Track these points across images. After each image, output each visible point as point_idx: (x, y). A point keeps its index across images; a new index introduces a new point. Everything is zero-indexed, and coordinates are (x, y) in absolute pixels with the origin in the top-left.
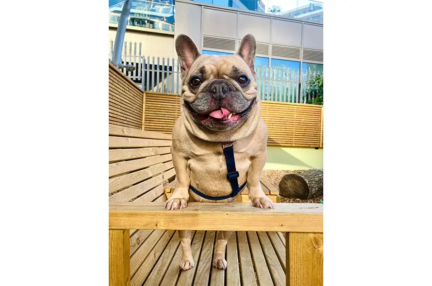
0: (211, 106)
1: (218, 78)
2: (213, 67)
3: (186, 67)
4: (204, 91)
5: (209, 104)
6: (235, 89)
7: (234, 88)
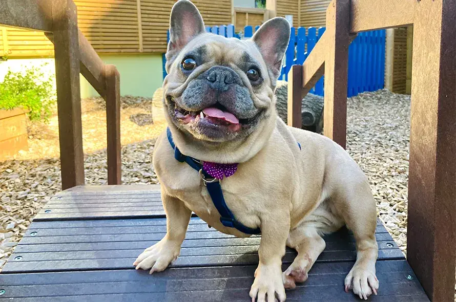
0: (206, 98)
1: (221, 65)
2: (217, 49)
3: (177, 43)
4: (199, 77)
5: (203, 95)
6: (242, 84)
7: (241, 81)
